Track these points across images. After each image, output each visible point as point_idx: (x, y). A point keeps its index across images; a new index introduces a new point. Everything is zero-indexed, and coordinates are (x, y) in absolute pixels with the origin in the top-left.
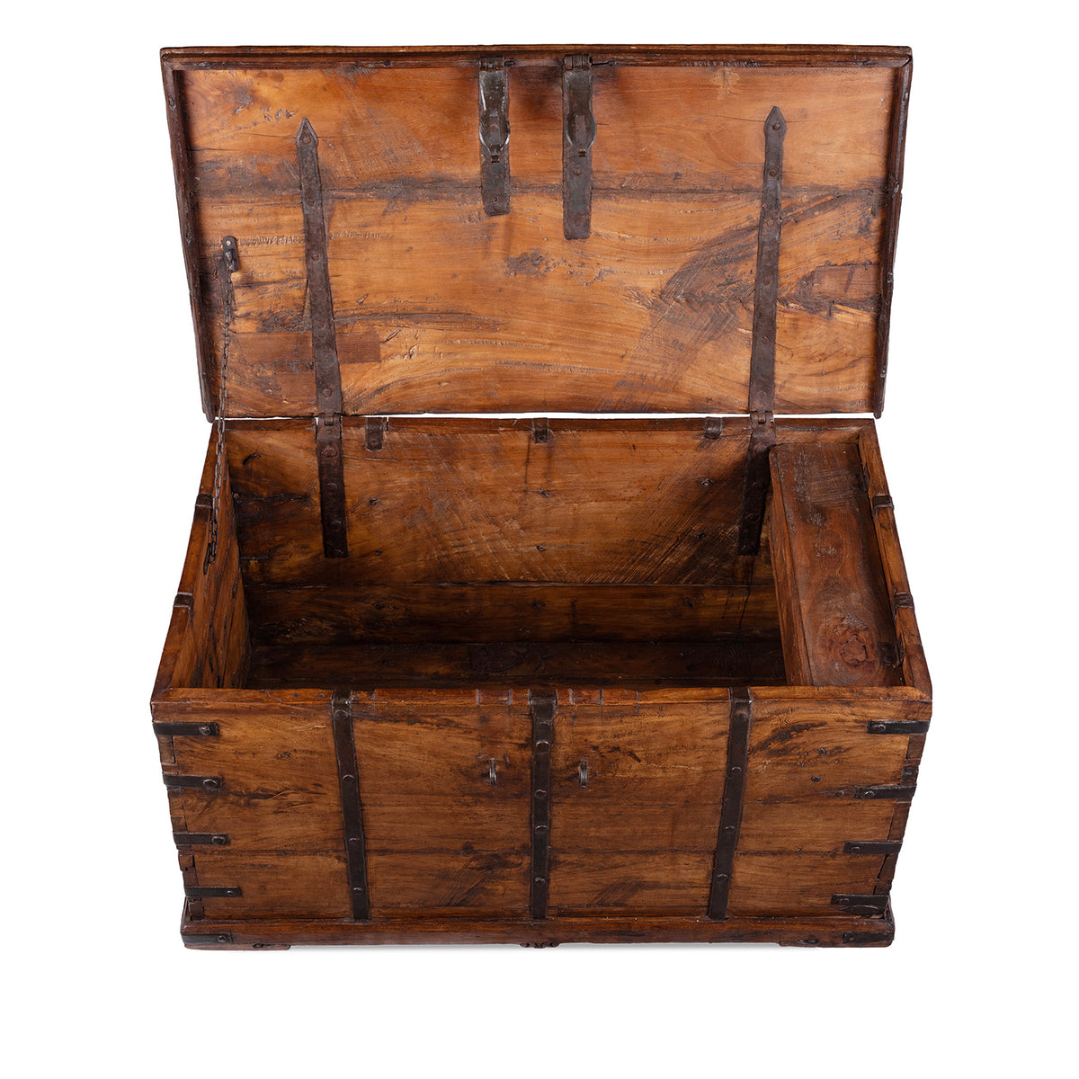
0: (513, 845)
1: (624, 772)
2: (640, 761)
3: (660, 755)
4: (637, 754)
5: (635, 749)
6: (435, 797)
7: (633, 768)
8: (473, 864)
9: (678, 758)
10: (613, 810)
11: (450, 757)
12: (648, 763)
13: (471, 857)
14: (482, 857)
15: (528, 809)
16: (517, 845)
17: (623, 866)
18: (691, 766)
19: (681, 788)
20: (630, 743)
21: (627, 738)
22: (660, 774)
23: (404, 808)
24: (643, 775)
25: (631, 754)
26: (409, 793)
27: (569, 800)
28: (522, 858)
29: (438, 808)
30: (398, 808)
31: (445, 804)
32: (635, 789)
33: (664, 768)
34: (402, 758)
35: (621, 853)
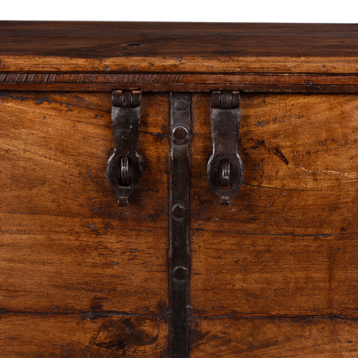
0: (147, 303)
1: (270, 179)
2: (287, 163)
3: (308, 153)
4: (284, 151)
5: (282, 144)
6: (61, 218)
7: (281, 174)
8: (102, 336)
9: (329, 159)
10: (261, 243)
11: (80, 154)
12: (297, 165)
13: (100, 322)
14: (112, 323)
15: (164, 240)
16: (152, 303)
17: (276, 343)
18: (344, 171)
19: (334, 208)
20: (275, 135)
21: (272, 127)
22: (310, 185)
23: (25, 237)
24: (292, 185)
25: (277, 151)
26: (33, 211)
27: (211, 226)
28: (158, 327)
29: (63, 236)
30: (19, 236)
31: (71, 232)
32: (284, 206)
33: (314, 174)
34: (27, 155)
35: (272, 318)
